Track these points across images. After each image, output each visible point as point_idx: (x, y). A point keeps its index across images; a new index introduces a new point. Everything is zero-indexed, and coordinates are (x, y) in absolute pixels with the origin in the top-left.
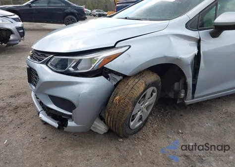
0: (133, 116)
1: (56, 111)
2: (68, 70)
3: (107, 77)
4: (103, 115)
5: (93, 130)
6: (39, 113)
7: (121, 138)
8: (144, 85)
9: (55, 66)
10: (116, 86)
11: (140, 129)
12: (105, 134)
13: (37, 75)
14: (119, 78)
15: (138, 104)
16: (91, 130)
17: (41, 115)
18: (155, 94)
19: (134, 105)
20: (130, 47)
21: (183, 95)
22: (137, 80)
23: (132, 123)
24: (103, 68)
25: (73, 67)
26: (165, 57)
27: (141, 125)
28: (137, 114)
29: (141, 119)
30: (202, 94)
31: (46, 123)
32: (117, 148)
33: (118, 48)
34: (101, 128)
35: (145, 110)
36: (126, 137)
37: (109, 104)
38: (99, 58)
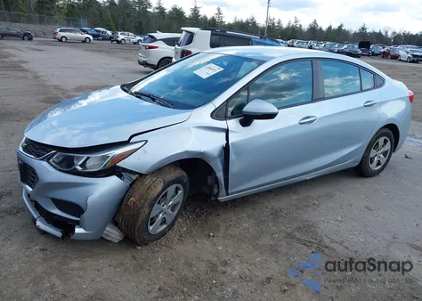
0: (152, 219)
1: (61, 217)
2: (75, 169)
3: (120, 176)
4: (117, 219)
5: (106, 238)
6: (36, 220)
7: (139, 245)
8: (162, 184)
9: (59, 164)
10: (131, 185)
11: (163, 234)
12: (120, 241)
13: (35, 174)
14: (134, 177)
15: (156, 205)
16: (102, 238)
17: (38, 223)
18: (180, 192)
19: (152, 206)
20: (147, 141)
21: (216, 191)
22: (154, 179)
23: (151, 228)
24: (115, 167)
25: (80, 166)
26: (186, 152)
27: (166, 228)
28: (157, 216)
29: (164, 222)
30: (238, 189)
31: (44, 233)
32: (133, 257)
33: (132, 143)
34: (114, 234)
35: (169, 211)
36: (147, 244)
37: (123, 207)
38: (111, 156)
